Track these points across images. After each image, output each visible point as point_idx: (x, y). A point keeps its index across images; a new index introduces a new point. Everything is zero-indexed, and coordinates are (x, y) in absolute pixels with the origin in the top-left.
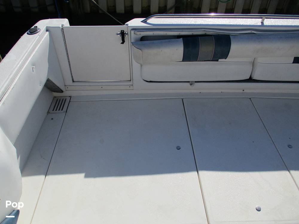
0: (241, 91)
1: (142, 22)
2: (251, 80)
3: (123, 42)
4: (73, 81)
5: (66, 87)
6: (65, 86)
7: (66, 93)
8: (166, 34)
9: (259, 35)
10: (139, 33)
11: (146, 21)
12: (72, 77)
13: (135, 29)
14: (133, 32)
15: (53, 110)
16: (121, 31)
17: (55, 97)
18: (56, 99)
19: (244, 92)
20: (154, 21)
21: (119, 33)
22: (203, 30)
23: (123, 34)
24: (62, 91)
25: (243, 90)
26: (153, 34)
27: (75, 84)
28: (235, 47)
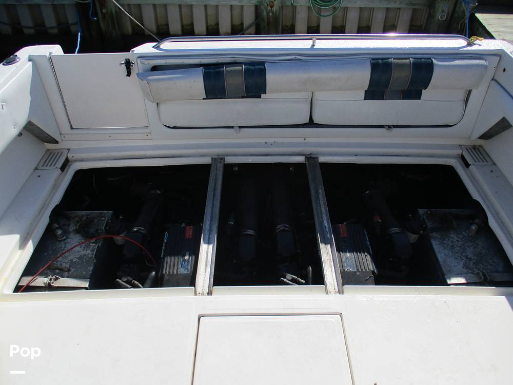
0: (302, 140)
1: (153, 47)
2: (311, 124)
3: (129, 74)
4: (72, 128)
5: (62, 136)
6: (61, 134)
7: (62, 145)
8: (183, 63)
9: (305, 61)
10: (146, 62)
11: (159, 47)
12: (70, 122)
13: (142, 57)
14: (139, 60)
15: (43, 166)
16: (126, 59)
17: (49, 150)
18: (49, 152)
19: (306, 141)
20: (168, 45)
21: (123, 62)
22: (231, 56)
23: (128, 64)
24: (57, 142)
25: (305, 139)
26: (166, 63)
27: (74, 132)
28: (272, 77)
